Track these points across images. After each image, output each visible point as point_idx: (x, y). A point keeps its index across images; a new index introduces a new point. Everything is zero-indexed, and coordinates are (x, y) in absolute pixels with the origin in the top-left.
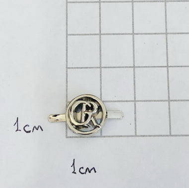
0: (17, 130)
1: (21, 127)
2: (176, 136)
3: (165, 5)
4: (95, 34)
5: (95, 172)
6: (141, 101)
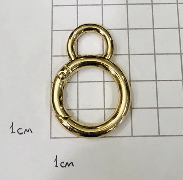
0: (13, 132)
1: (16, 130)
3: (128, 33)
5: (73, 165)
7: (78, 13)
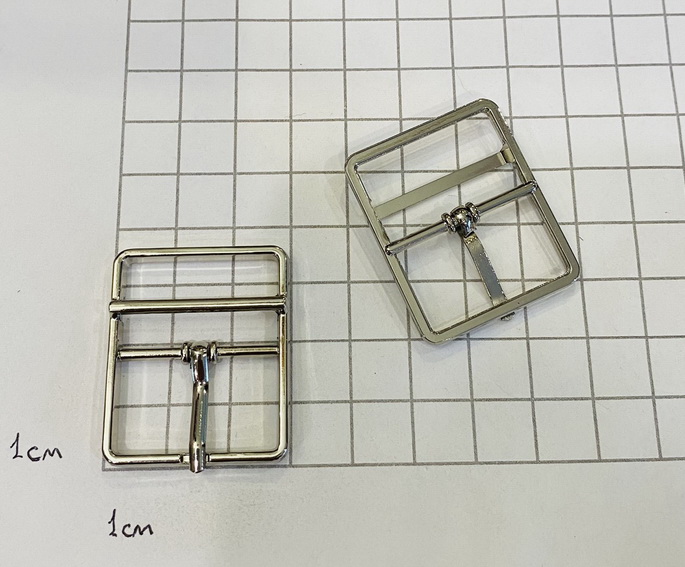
0: (16, 456)
1: (23, 452)
2: (301, 466)
3: (291, 234)
4: (165, 285)
5: (151, 533)
6: (240, 404)
7: (178, 190)
